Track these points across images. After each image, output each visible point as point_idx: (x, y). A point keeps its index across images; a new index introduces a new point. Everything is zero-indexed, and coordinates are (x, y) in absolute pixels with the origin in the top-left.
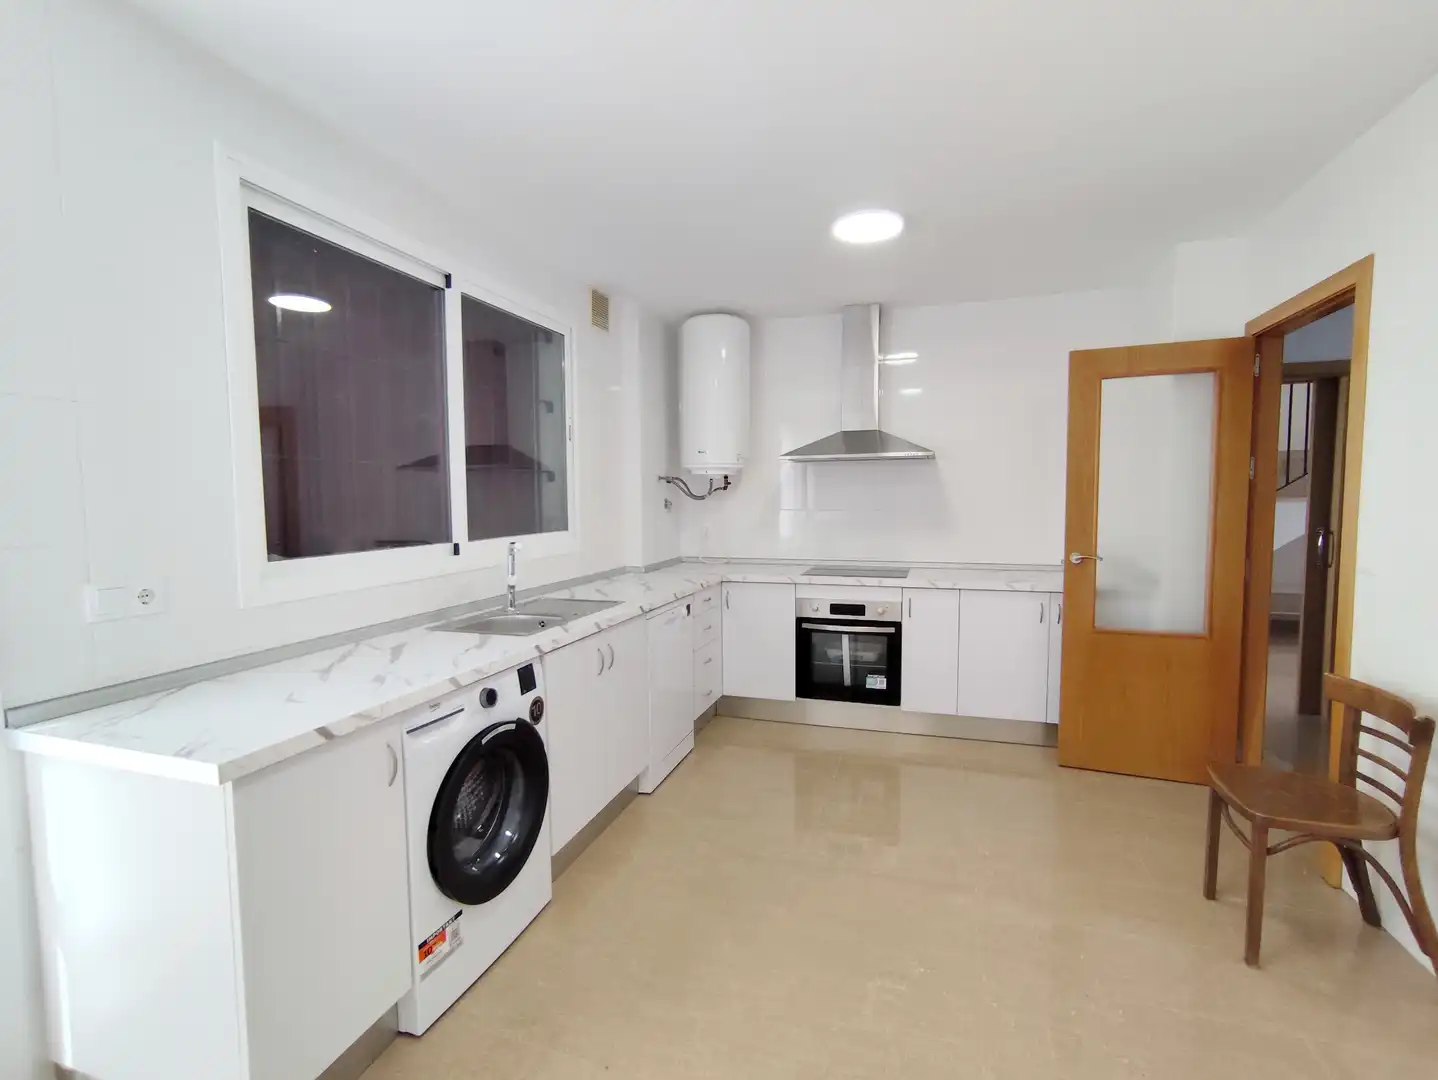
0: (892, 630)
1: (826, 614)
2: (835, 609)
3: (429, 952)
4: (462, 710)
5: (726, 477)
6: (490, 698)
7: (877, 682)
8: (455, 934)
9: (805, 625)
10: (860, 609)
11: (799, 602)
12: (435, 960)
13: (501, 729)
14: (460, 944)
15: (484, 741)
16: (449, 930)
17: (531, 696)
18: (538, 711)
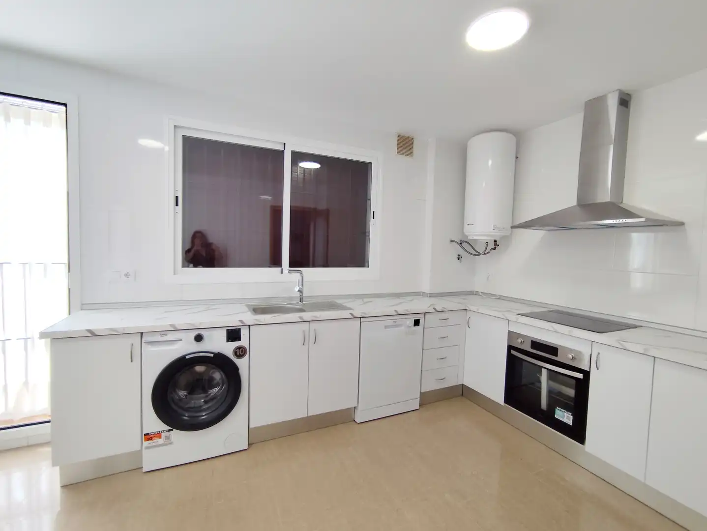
0: (580, 376)
1: (527, 347)
2: (536, 344)
3: (151, 439)
4: (181, 340)
5: (495, 241)
6: (199, 338)
7: (566, 417)
8: (168, 438)
9: (513, 352)
10: (554, 350)
11: (510, 334)
12: (154, 444)
13: (201, 354)
14: (171, 443)
15: (187, 357)
16: (163, 435)
17: (235, 344)
18: (241, 352)
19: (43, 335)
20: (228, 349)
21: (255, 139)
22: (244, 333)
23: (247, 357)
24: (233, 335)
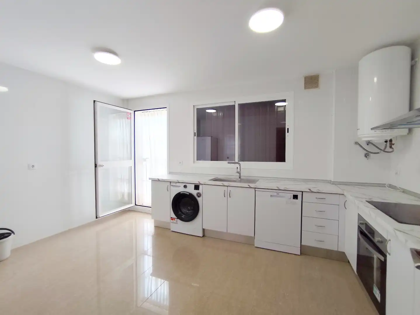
3: (172, 220)
4: (180, 186)
5: (390, 141)
6: (185, 186)
7: (377, 293)
12: (174, 222)
13: (185, 193)
14: (177, 223)
15: (181, 193)
16: (176, 219)
17: (197, 191)
18: (199, 195)
19: (150, 179)
20: (194, 192)
21: (218, 103)
22: (201, 187)
23: (201, 197)
24: (197, 187)
